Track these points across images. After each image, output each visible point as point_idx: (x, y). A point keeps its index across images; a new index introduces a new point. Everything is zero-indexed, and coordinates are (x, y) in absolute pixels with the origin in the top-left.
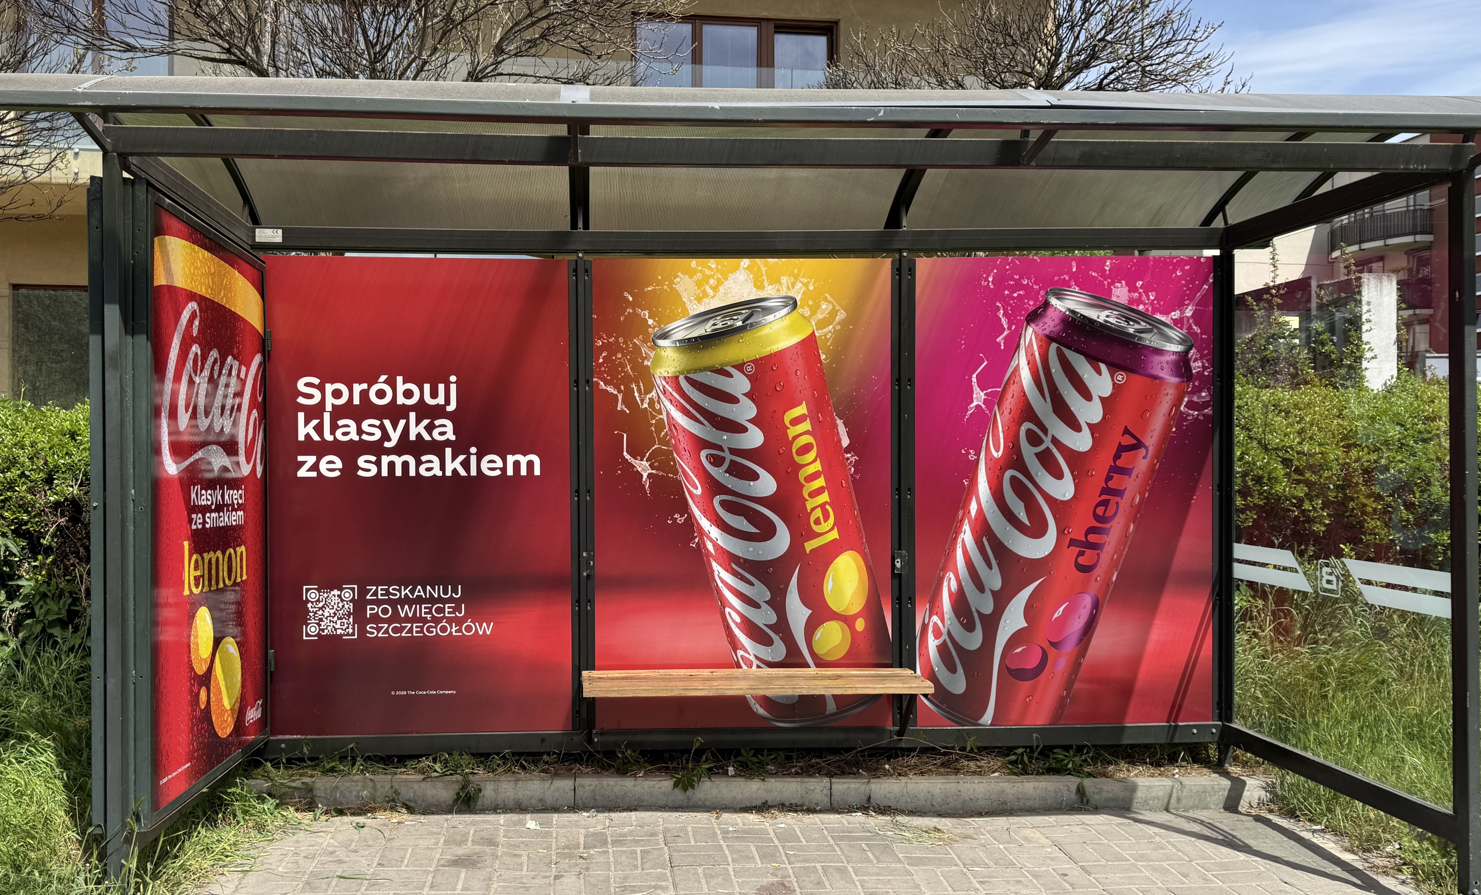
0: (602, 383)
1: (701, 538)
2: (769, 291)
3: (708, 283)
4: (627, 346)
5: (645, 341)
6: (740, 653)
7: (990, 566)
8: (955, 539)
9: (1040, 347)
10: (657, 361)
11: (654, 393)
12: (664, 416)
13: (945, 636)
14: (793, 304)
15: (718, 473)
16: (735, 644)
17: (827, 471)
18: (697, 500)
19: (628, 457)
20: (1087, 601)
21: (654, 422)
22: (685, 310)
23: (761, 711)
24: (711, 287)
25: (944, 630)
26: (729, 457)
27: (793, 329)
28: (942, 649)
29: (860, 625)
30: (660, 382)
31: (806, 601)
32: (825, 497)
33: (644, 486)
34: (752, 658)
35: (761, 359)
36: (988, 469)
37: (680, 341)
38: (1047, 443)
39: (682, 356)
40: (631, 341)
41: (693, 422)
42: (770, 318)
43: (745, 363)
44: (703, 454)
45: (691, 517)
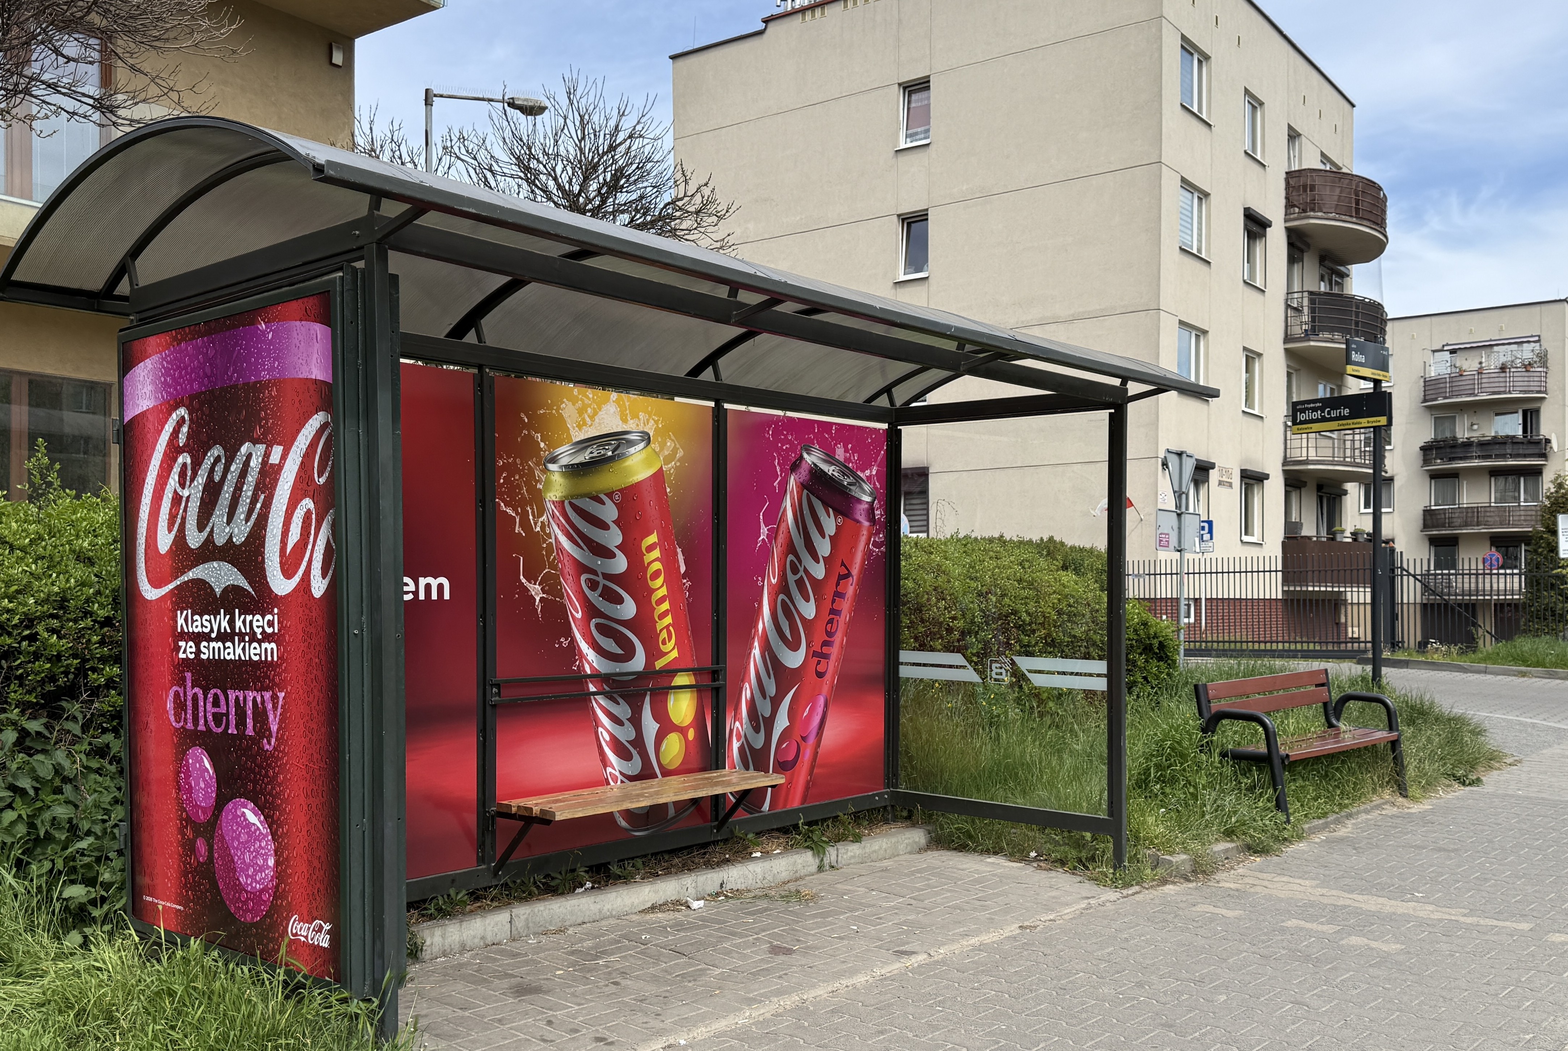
0: (502, 504)
1: (581, 661)
2: (631, 426)
3: (586, 411)
4: (524, 469)
5: (537, 464)
6: (609, 770)
7: (769, 677)
8: (750, 653)
9: (798, 492)
10: (548, 484)
11: (545, 517)
12: (553, 541)
13: (743, 739)
14: (647, 438)
15: (594, 597)
16: (605, 762)
17: (671, 596)
18: (578, 623)
19: (524, 581)
20: (821, 701)
21: (545, 545)
22: (569, 436)
23: (623, 823)
24: (589, 416)
25: (742, 733)
26: (602, 582)
27: (648, 462)
28: (741, 749)
29: (691, 734)
30: (550, 506)
31: (655, 716)
32: (668, 620)
33: (537, 610)
34: (617, 774)
35: (626, 488)
36: (769, 594)
37: (565, 466)
38: (802, 573)
39: (567, 481)
40: (527, 463)
41: (575, 547)
42: (632, 450)
43: (613, 492)
44: (583, 578)
45: (573, 640)
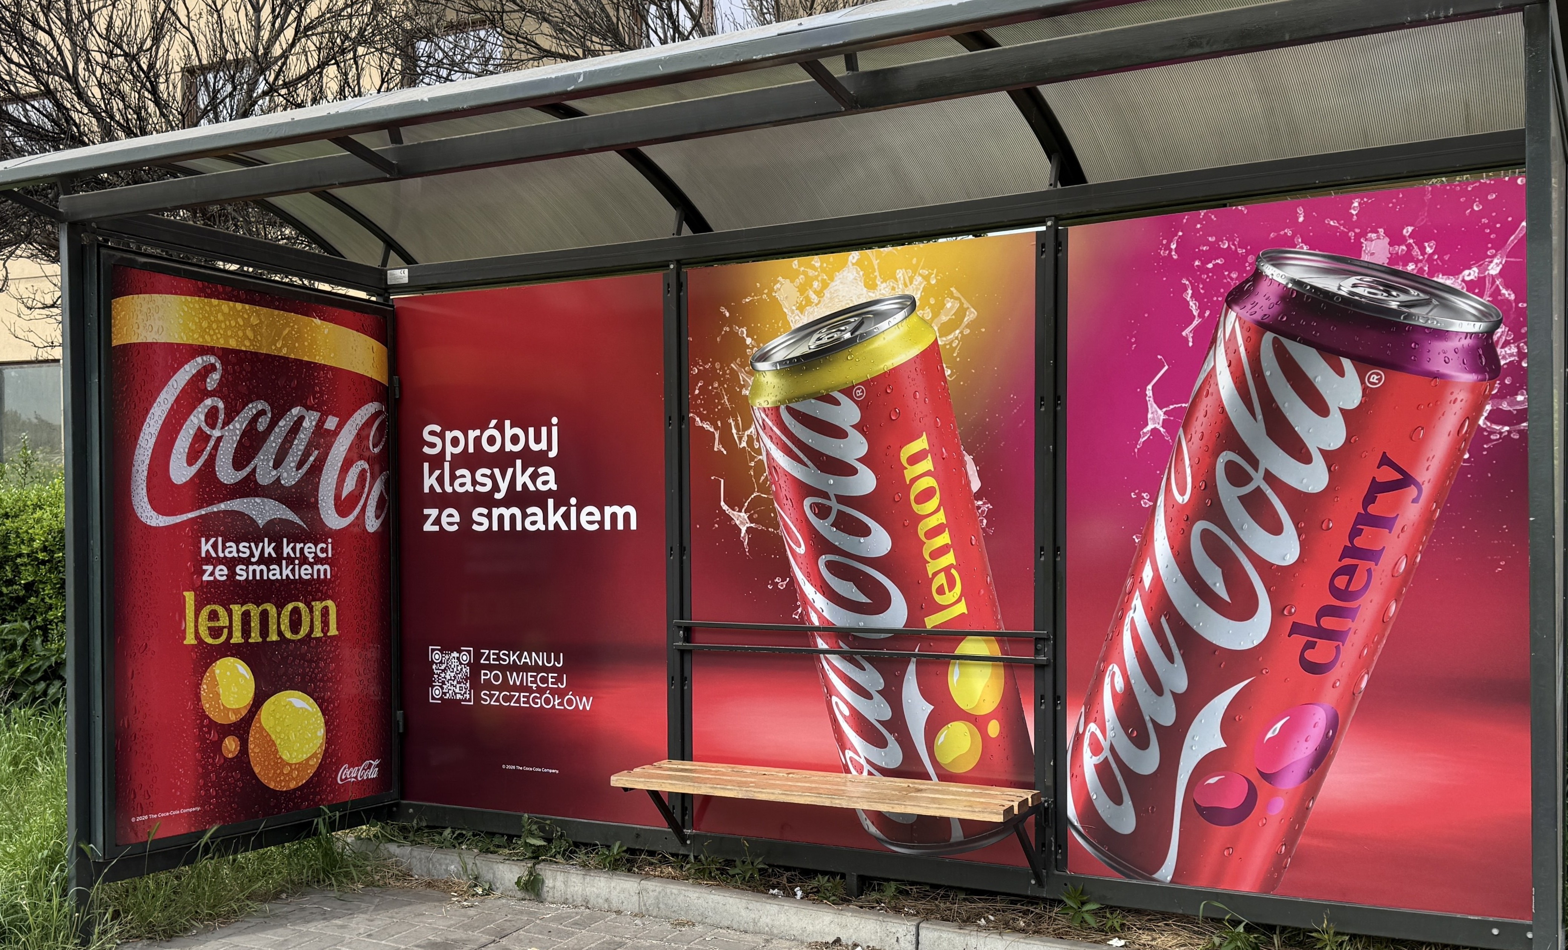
0: (698, 419)
1: (805, 609)
2: (883, 290)
3: (811, 286)
4: (725, 373)
5: (743, 366)
6: (849, 754)
7: (1171, 659)
8: (1122, 618)
9: (1247, 340)
10: (757, 389)
11: (752, 429)
12: (764, 457)
13: (1106, 753)
14: (910, 304)
15: (823, 527)
16: (842, 743)
17: (954, 524)
18: (800, 560)
19: (725, 507)
20: (1319, 718)
21: (752, 464)
22: (786, 323)
23: (873, 830)
24: (815, 292)
25: (1105, 745)
26: (836, 506)
27: (911, 337)
28: (1103, 770)
29: (994, 729)
30: (759, 415)
31: (926, 694)
32: (949, 559)
33: (743, 543)
34: (863, 761)
35: (873, 379)
36: (1169, 520)
37: (780, 362)
38: (1258, 480)
39: (783, 381)
40: (728, 365)
41: (795, 464)
42: (884, 325)
43: (853, 387)
44: (807, 502)
45: (793, 582)
